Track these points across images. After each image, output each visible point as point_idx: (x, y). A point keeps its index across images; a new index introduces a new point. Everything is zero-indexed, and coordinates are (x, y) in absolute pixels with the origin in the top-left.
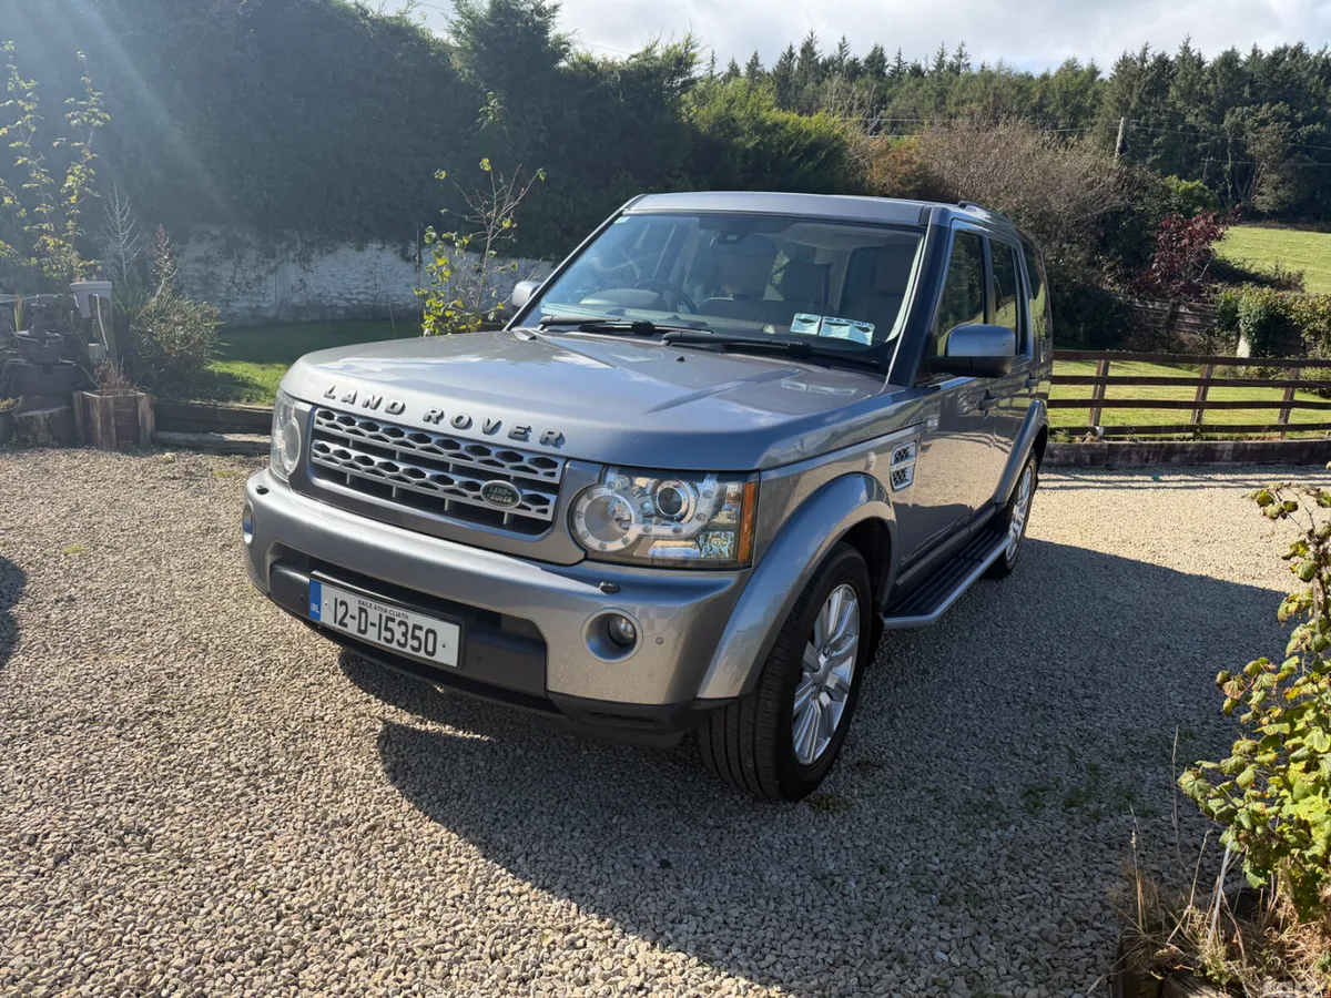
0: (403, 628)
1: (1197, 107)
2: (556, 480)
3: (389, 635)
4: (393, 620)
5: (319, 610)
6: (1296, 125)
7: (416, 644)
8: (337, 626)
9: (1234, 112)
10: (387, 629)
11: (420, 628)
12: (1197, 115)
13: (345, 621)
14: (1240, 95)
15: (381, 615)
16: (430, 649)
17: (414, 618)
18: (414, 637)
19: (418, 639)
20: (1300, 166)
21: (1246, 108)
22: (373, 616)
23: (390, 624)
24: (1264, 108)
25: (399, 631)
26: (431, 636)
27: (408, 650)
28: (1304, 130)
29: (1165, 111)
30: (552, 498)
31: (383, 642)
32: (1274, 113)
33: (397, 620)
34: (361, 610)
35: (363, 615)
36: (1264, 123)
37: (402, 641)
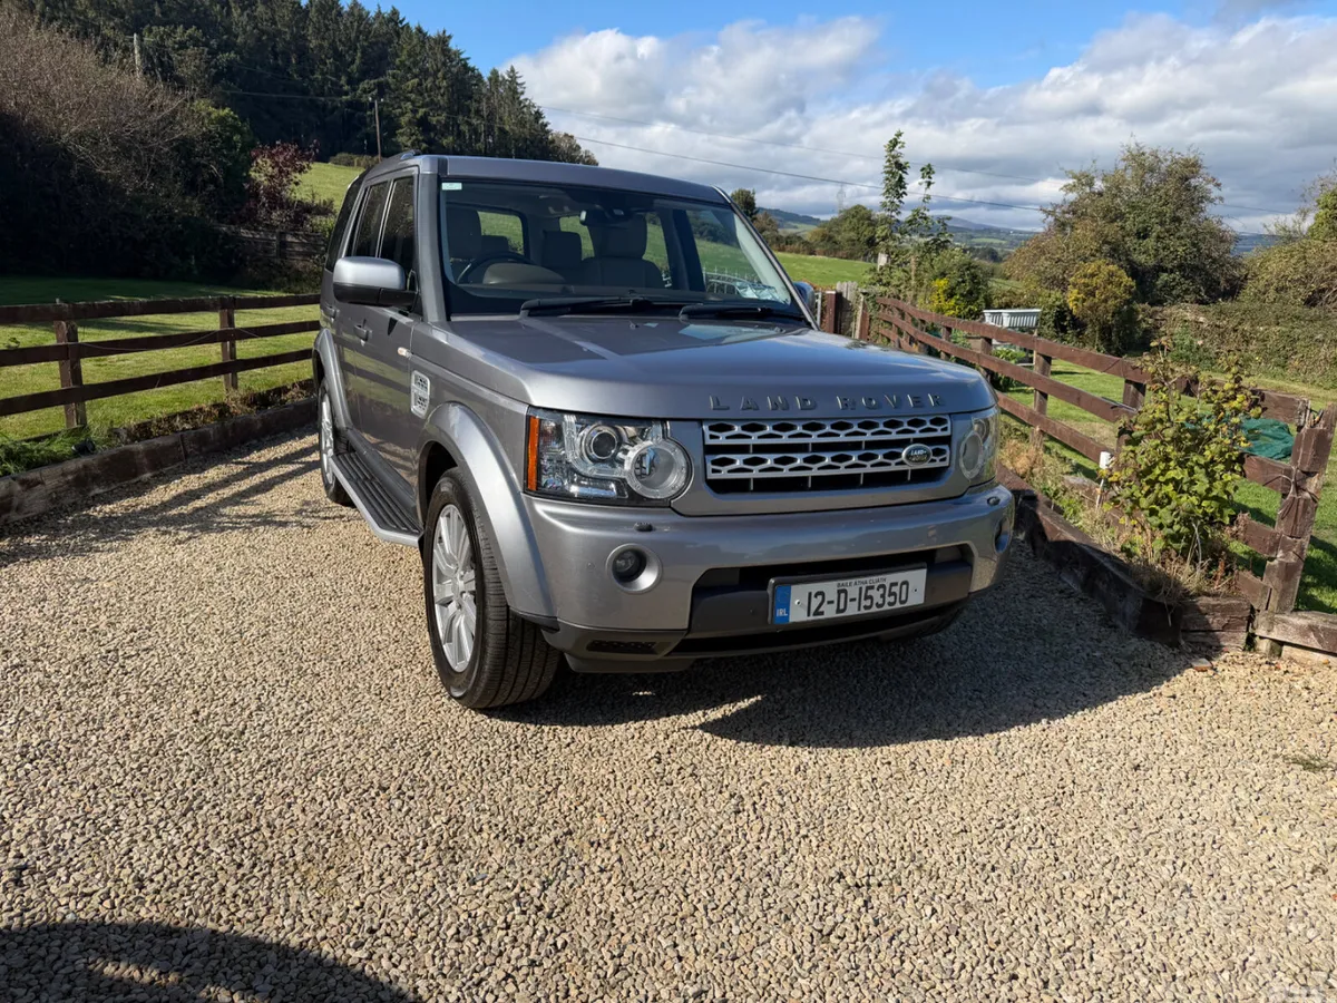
0: (881, 591)
1: (110, 19)
2: (947, 433)
3: (868, 603)
4: (872, 588)
5: (788, 612)
6: (213, 53)
7: (892, 599)
8: (812, 618)
9: (150, 31)
10: (866, 598)
11: (896, 584)
12: (113, 28)
13: (821, 610)
14: (152, 14)
15: (861, 588)
16: (903, 598)
17: (890, 578)
18: (891, 594)
19: (894, 594)
20: (228, 92)
21: (162, 28)
22: (853, 592)
23: (870, 593)
24: (180, 29)
25: (876, 594)
26: (904, 587)
27: (886, 607)
28: (224, 57)
29: (79, 20)
30: (946, 447)
31: (863, 611)
32: (191, 37)
33: (876, 586)
34: (839, 592)
35: (843, 595)
36: (183, 46)
37: (880, 602)
